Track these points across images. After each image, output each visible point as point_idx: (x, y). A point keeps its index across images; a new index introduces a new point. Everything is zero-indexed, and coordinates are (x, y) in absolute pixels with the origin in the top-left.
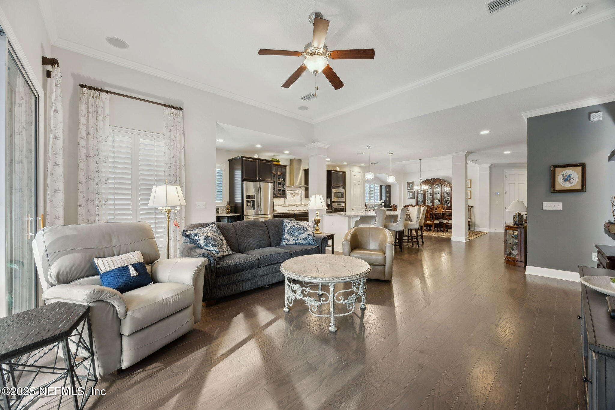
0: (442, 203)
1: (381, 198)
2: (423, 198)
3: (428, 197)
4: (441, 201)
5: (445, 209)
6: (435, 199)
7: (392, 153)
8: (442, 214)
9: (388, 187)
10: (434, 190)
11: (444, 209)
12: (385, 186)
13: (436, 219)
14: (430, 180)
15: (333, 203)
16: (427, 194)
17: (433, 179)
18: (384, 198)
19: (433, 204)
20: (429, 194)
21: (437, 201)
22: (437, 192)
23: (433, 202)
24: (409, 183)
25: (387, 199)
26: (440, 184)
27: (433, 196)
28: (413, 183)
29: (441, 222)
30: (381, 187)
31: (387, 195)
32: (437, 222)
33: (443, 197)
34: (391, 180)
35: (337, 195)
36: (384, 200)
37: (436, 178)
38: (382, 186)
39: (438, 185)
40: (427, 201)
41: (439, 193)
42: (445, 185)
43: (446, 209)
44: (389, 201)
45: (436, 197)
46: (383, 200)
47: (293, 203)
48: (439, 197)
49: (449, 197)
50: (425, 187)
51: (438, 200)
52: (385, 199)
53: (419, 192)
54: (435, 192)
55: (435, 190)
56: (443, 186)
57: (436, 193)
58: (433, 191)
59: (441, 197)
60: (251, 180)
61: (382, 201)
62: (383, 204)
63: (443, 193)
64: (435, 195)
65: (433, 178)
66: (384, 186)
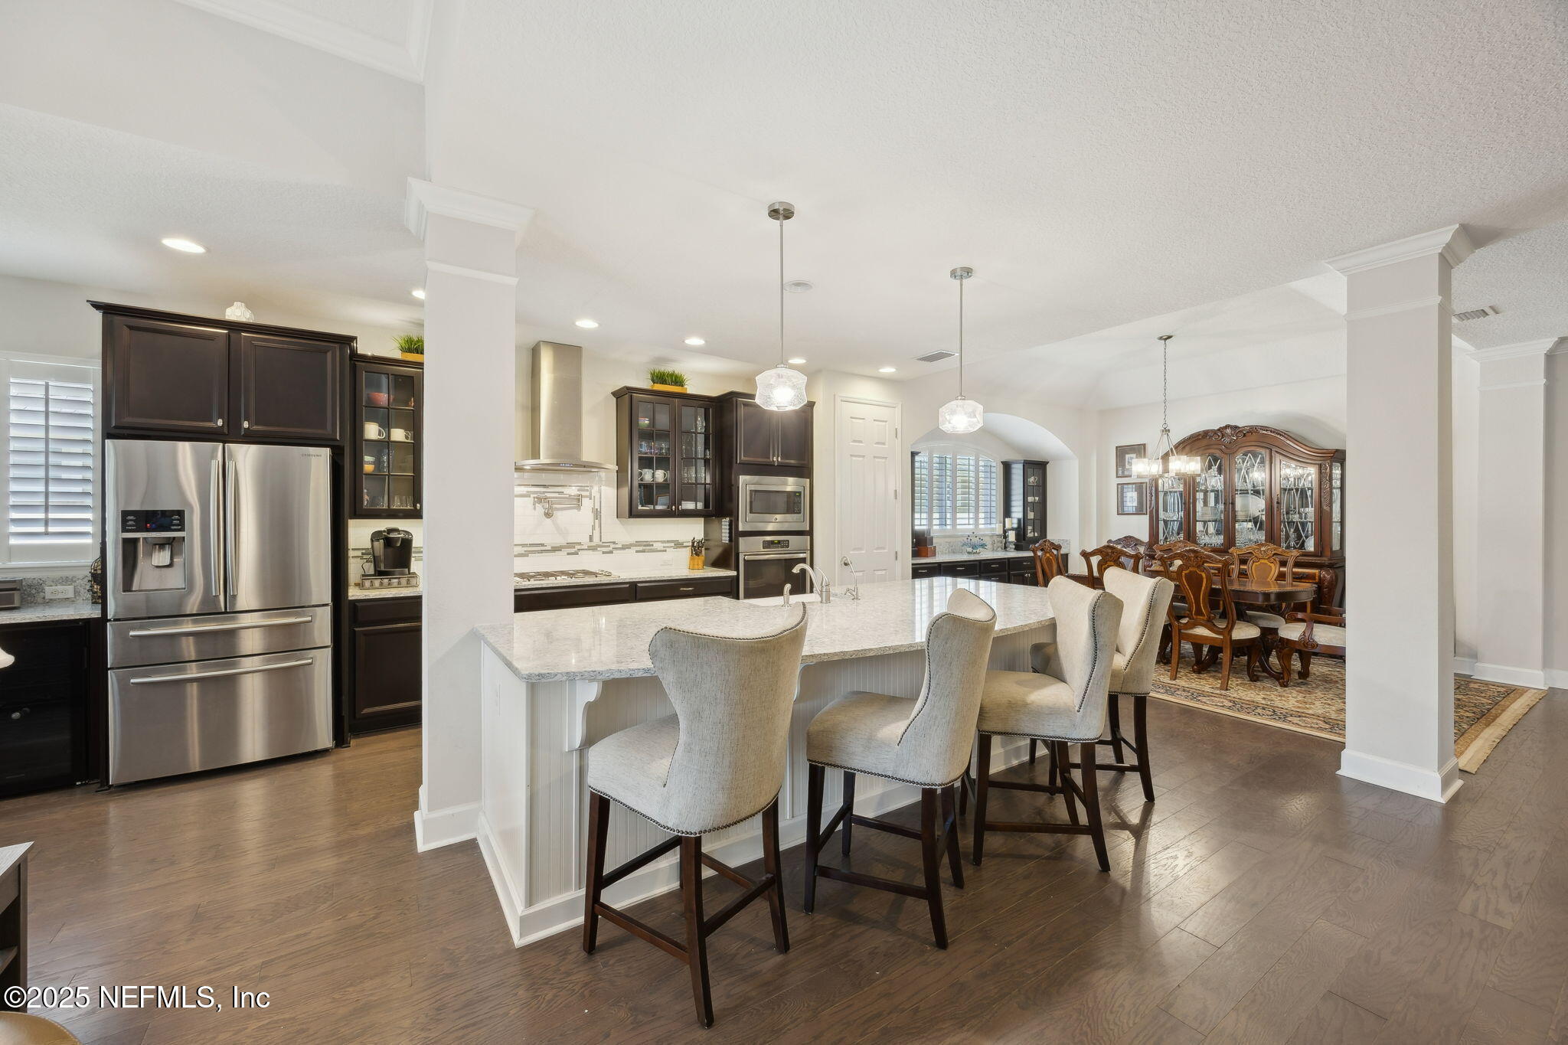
0: (1272, 538)
1: (1007, 513)
2: (1182, 514)
3: (1206, 510)
4: (1270, 525)
5: (1291, 563)
6: (1239, 518)
7: (968, 272)
8: (1273, 597)
9: (1037, 468)
10: (1231, 480)
11: (1283, 564)
12: (1021, 466)
13: (1242, 617)
14: (1215, 432)
15: (741, 539)
16: (1200, 496)
17: (1228, 431)
18: (1017, 512)
19: (1230, 540)
20: (1212, 496)
21: (1250, 525)
22: (1250, 487)
23: (1228, 527)
24: (1122, 452)
25: (1031, 515)
26: (1265, 453)
27: (1230, 504)
28: (1140, 450)
29: (1269, 633)
30: (1007, 467)
31: (1030, 499)
32: (1245, 632)
33: (1279, 508)
34: (1044, 440)
35: (765, 502)
36: (1019, 520)
37: (1241, 423)
38: (1014, 466)
39: (1255, 456)
40: (1199, 526)
41: (1257, 492)
42: (1290, 455)
43: (1297, 564)
44: (1038, 523)
45: (1245, 507)
46: (1015, 521)
47: (550, 540)
48: (1257, 506)
49: (1310, 511)
50: (1190, 465)
51: (1255, 520)
52: (1021, 516)
53: (1165, 484)
54: (1239, 484)
55: (1236, 476)
56: (1277, 458)
57: (1245, 492)
58: (1229, 485)
59: (1270, 510)
60: (182, 431)
61: (1012, 522)
62: (1012, 536)
63: (1276, 490)
64: (1239, 501)
65: (1227, 427)
66: (1017, 462)
